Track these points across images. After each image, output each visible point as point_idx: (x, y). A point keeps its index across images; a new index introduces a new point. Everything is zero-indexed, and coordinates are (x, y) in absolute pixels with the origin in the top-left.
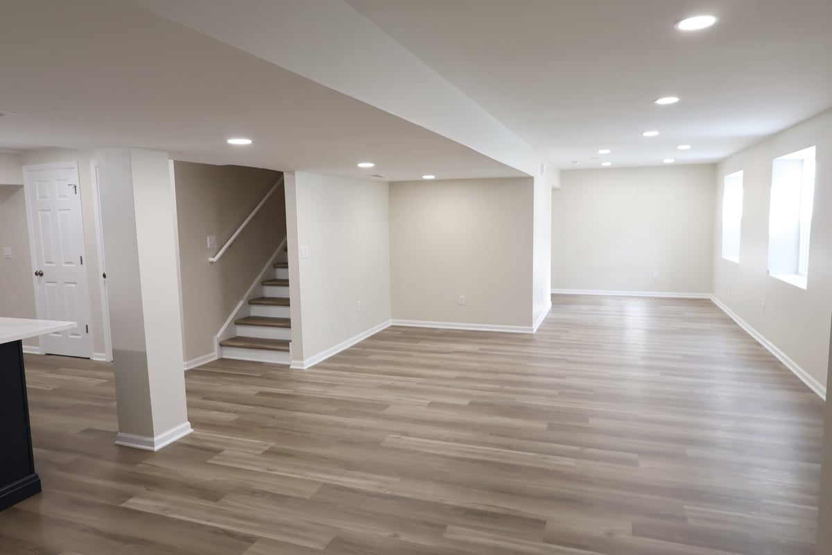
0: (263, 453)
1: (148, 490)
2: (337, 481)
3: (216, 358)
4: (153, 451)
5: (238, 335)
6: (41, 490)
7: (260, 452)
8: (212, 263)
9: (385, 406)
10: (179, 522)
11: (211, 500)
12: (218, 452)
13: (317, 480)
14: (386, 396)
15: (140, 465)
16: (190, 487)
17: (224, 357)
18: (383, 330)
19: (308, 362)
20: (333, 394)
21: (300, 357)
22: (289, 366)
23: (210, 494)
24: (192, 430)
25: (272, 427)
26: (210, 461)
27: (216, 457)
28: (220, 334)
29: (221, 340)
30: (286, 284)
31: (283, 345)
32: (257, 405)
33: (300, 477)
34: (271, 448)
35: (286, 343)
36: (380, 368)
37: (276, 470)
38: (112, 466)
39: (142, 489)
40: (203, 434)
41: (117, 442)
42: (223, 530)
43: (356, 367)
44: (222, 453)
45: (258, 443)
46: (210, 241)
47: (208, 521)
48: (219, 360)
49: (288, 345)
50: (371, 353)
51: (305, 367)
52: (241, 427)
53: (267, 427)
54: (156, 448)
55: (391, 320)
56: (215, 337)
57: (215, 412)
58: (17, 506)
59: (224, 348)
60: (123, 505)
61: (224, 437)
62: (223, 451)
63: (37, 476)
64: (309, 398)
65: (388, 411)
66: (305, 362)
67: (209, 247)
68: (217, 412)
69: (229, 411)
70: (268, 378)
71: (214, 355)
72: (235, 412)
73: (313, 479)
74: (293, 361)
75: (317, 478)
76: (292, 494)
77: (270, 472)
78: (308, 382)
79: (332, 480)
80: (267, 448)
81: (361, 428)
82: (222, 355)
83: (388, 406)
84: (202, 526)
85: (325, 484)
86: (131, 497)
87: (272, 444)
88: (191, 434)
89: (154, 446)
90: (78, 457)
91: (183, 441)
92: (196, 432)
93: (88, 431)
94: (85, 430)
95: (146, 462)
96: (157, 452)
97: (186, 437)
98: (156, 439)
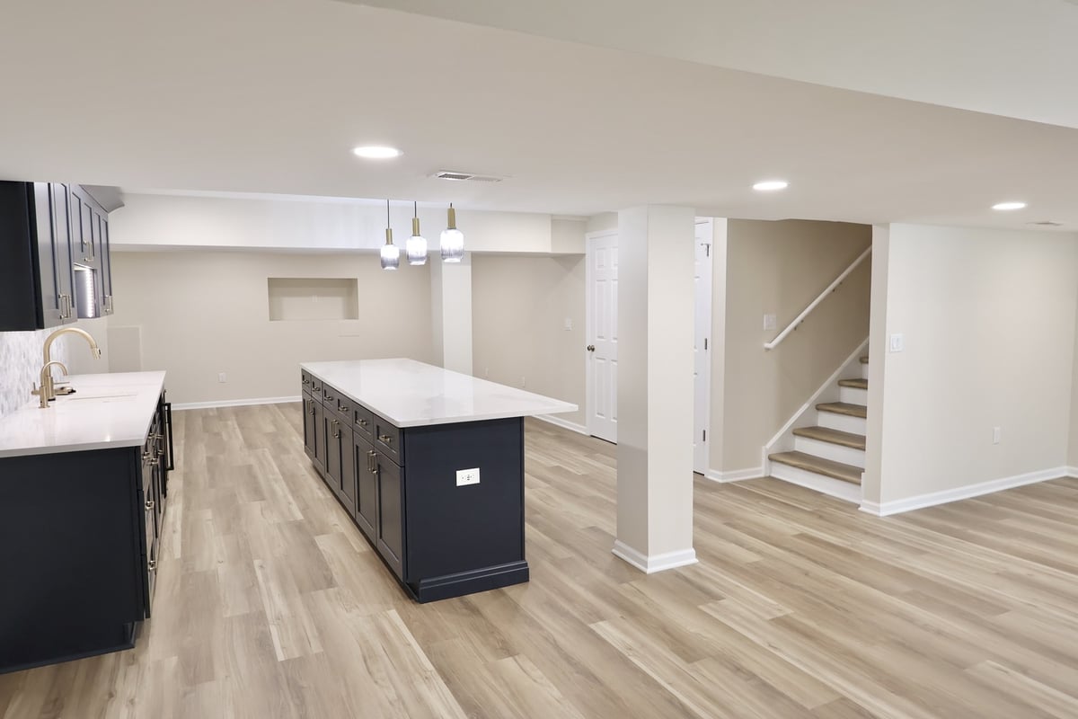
0: (773, 620)
1: (622, 617)
2: (864, 701)
3: (762, 475)
4: (644, 573)
5: (796, 449)
6: (528, 580)
7: (769, 618)
8: (768, 349)
9: (1000, 608)
10: (637, 670)
11: (683, 658)
12: (715, 598)
13: (834, 687)
14: (1011, 594)
15: (626, 586)
16: (668, 633)
17: (773, 475)
18: (1047, 482)
19: (888, 507)
20: (913, 565)
21: (876, 496)
22: (859, 506)
23: (687, 650)
24: (695, 560)
25: (800, 588)
26: (701, 607)
27: (710, 604)
28: (771, 445)
29: (774, 451)
30: (864, 386)
31: (851, 474)
32: (791, 551)
33: (810, 673)
34: (787, 616)
35: (857, 472)
36: (1015, 543)
37: (780, 650)
38: (600, 576)
39: (617, 614)
40: (710, 570)
41: (614, 551)
42: (682, 704)
43: (971, 532)
44: (719, 602)
45: (770, 604)
46: (768, 321)
47: (670, 684)
48: (765, 478)
49: (859, 476)
50: (1005, 516)
51: (883, 514)
52: (757, 575)
53: (792, 586)
54: (649, 570)
55: (1066, 467)
56: (763, 447)
57: (733, 545)
58: (505, 589)
59: (774, 463)
60: (592, 626)
61: (730, 580)
62: (723, 598)
63: (526, 565)
64: (871, 560)
65: (1004, 619)
66: (881, 505)
67: (765, 328)
68: (737, 546)
69: (750, 549)
70: (821, 517)
71: (761, 470)
72: (759, 552)
73: (830, 684)
74: (863, 501)
75: (837, 685)
76: (789, 694)
77: (772, 650)
78: (878, 536)
79: (859, 698)
80: (780, 614)
81: (939, 633)
82: (771, 472)
83: (1007, 611)
84: (660, 687)
85: (844, 699)
86: (602, 619)
87: (789, 611)
88: (693, 565)
89: (647, 567)
90: (573, 555)
91: (682, 572)
92: (700, 565)
93: (594, 529)
94: (592, 528)
95: (634, 583)
96: (649, 575)
97: (687, 567)
98: (650, 559)
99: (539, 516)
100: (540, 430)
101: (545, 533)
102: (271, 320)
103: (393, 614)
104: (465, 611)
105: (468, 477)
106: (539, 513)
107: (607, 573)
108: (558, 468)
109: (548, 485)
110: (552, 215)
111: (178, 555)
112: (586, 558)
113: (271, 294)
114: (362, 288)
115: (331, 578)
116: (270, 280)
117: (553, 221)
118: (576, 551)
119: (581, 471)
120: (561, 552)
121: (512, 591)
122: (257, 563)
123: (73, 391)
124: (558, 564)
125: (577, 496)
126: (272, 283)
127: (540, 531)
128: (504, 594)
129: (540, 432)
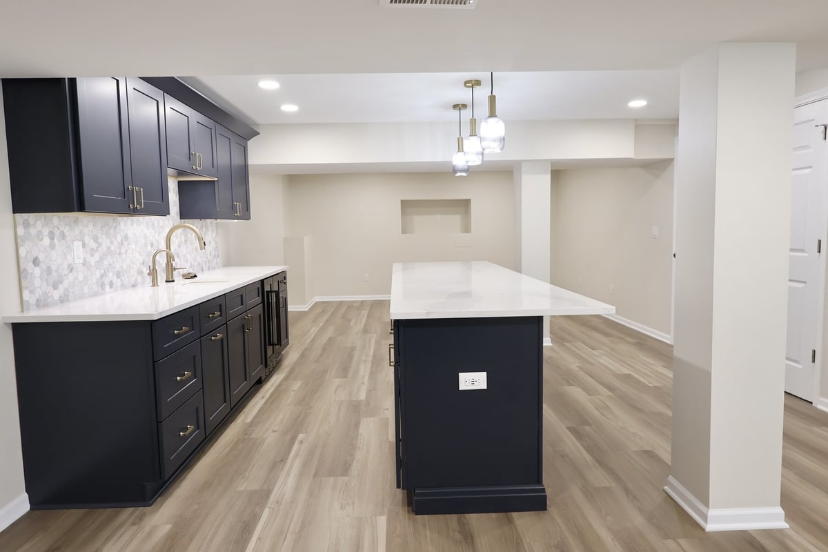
4: (703, 530)
6: (544, 509)
15: (670, 543)
24: (783, 524)
41: (666, 488)
54: (710, 527)
58: (515, 515)
63: (543, 490)
88: (781, 531)
89: (706, 523)
90: (613, 484)
91: (759, 538)
92: (792, 533)
93: (650, 455)
94: (646, 452)
95: (682, 541)
96: (708, 532)
97: (769, 533)
98: (711, 513)
99: (587, 428)
100: (622, 336)
101: (589, 450)
102: (402, 233)
103: (382, 521)
104: (458, 536)
105: (473, 381)
106: (589, 424)
107: (650, 518)
108: (629, 376)
109: (611, 394)
110: (636, 120)
111: (249, 420)
112: (627, 491)
113: (403, 213)
114: (474, 206)
115: (350, 465)
116: (403, 202)
117: (637, 127)
118: (617, 479)
119: (653, 383)
120: (598, 477)
121: (522, 520)
122: (301, 436)
123: (196, 276)
124: (590, 492)
125: (640, 410)
126: (405, 204)
127: (583, 445)
128: (510, 521)
129: (621, 338)
